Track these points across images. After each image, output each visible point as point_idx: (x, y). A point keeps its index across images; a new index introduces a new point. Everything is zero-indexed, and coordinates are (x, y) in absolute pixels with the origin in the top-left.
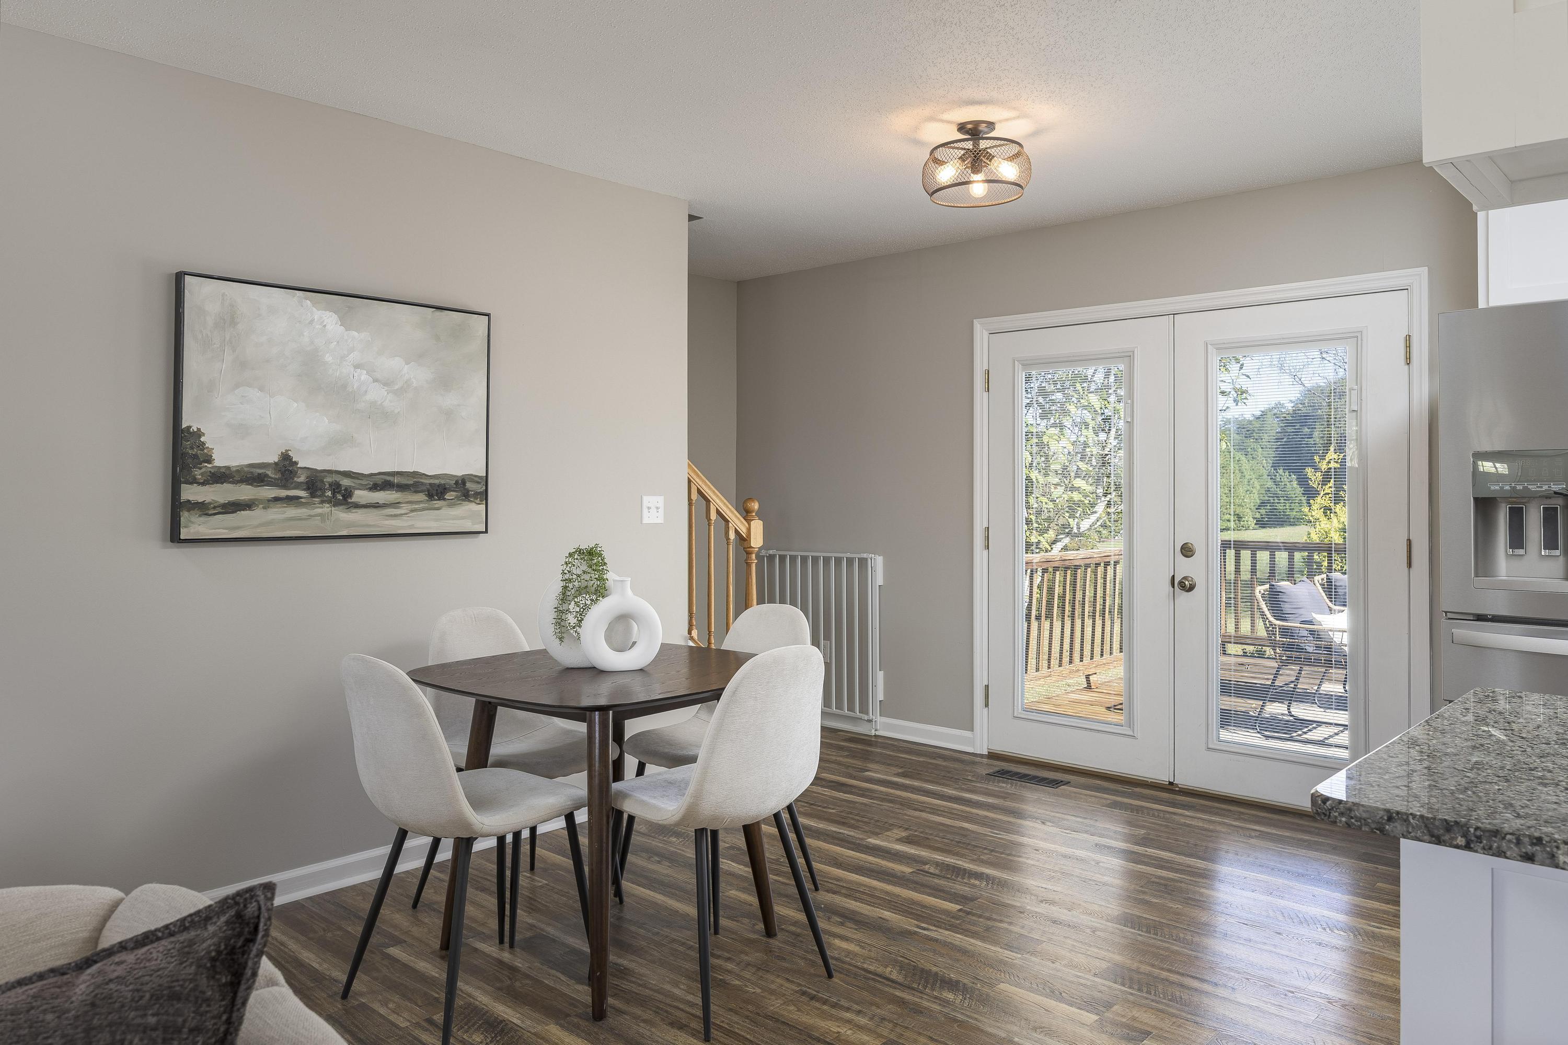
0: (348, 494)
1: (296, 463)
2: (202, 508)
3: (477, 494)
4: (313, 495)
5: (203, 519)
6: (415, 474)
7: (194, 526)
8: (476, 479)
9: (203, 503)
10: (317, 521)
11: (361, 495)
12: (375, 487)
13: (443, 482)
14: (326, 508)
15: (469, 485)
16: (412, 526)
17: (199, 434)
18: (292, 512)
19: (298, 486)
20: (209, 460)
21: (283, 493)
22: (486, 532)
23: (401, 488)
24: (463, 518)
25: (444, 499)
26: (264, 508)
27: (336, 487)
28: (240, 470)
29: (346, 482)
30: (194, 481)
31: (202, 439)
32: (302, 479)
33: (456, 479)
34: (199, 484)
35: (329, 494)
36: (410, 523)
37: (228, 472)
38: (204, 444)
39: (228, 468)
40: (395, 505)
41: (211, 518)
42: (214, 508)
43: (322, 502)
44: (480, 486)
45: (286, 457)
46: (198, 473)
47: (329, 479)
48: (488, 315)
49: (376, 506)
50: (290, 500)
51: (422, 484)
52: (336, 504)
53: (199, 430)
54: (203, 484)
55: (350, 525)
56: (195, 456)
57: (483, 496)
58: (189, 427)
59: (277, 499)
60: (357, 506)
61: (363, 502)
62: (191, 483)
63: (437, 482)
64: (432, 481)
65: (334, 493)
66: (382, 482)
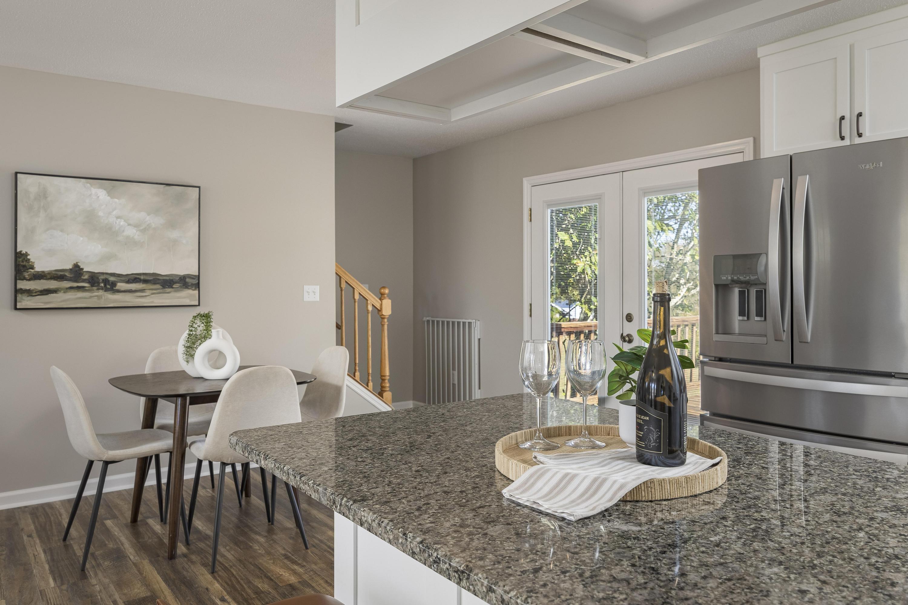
0: (114, 284)
1: (82, 269)
2: (29, 293)
3: (193, 285)
4: (92, 286)
5: (30, 298)
6: (154, 274)
7: (25, 302)
8: (193, 277)
9: (29, 290)
10: (95, 299)
11: (121, 286)
12: (128, 282)
13: (171, 278)
14: (101, 293)
15: (188, 280)
16: (152, 302)
17: (26, 254)
18: (80, 294)
19: (84, 281)
20: (32, 268)
21: (75, 285)
22: (199, 305)
23: (145, 281)
24: (184, 298)
25: (172, 288)
26: (64, 292)
27: (106, 281)
28: (50, 273)
29: (112, 279)
30: (24, 279)
31: (28, 257)
32: (86, 277)
33: (180, 277)
34: (27, 280)
35: (102, 285)
36: (151, 300)
37: (43, 274)
38: (29, 260)
39: (43, 272)
40: (142, 291)
41: (34, 297)
42: (36, 292)
43: (98, 289)
44: (194, 280)
45: (76, 266)
46: (26, 275)
47: (102, 277)
48: (199, 187)
49: (130, 291)
50: (79, 288)
51: (159, 279)
52: (106, 290)
53: (26, 252)
54: (29, 280)
55: (115, 301)
56: (24, 266)
57: (197, 286)
58: (21, 251)
59: (71, 288)
60: (119, 291)
61: (122, 289)
62: (22, 280)
63: (168, 278)
64: (165, 278)
65: (105, 285)
66: (134, 279)
